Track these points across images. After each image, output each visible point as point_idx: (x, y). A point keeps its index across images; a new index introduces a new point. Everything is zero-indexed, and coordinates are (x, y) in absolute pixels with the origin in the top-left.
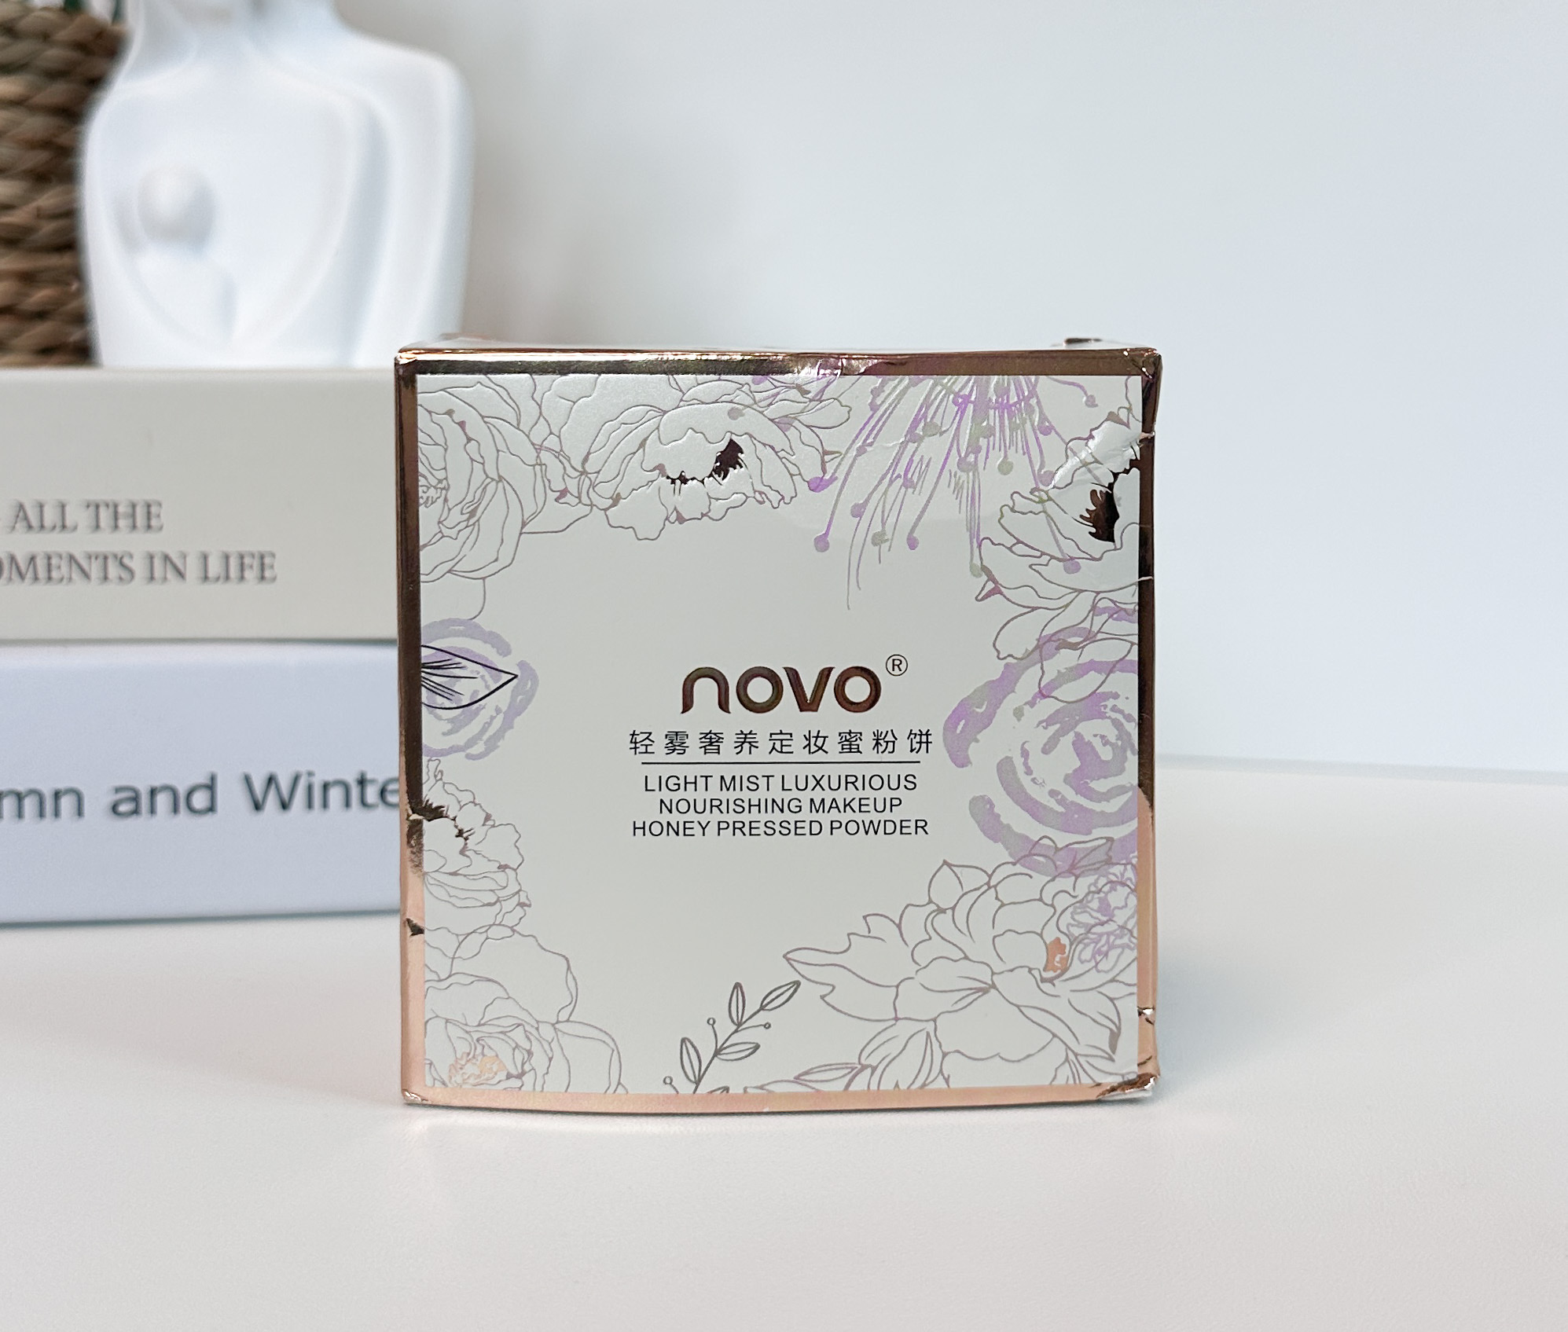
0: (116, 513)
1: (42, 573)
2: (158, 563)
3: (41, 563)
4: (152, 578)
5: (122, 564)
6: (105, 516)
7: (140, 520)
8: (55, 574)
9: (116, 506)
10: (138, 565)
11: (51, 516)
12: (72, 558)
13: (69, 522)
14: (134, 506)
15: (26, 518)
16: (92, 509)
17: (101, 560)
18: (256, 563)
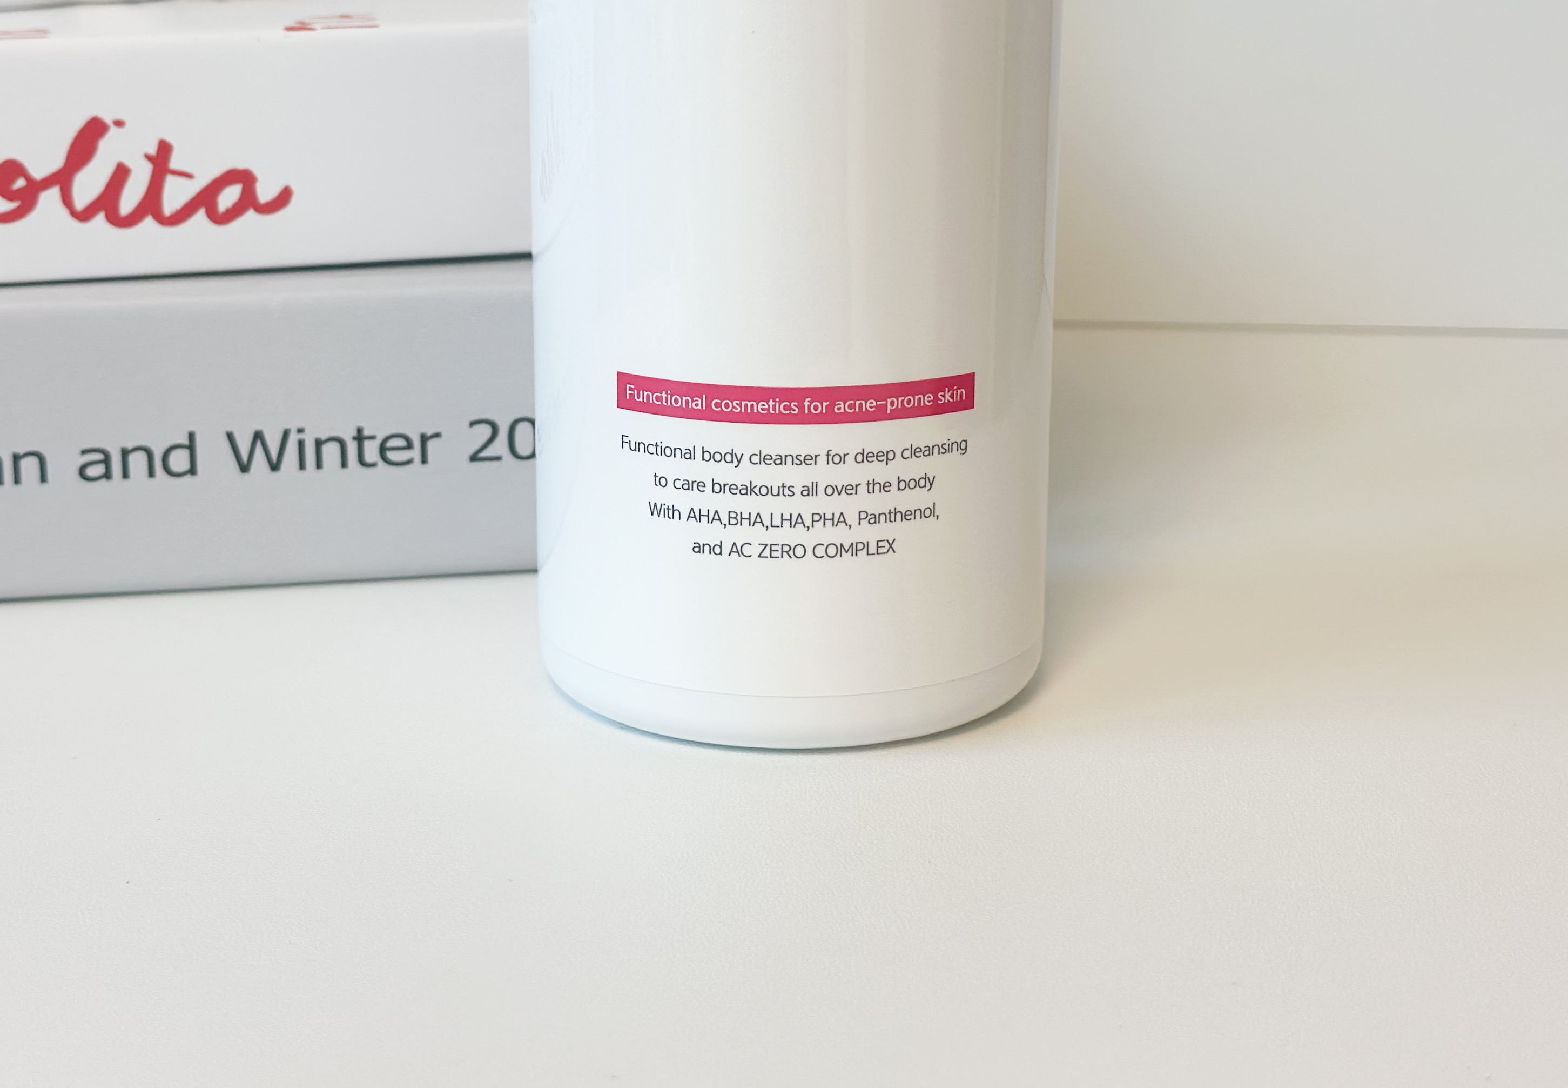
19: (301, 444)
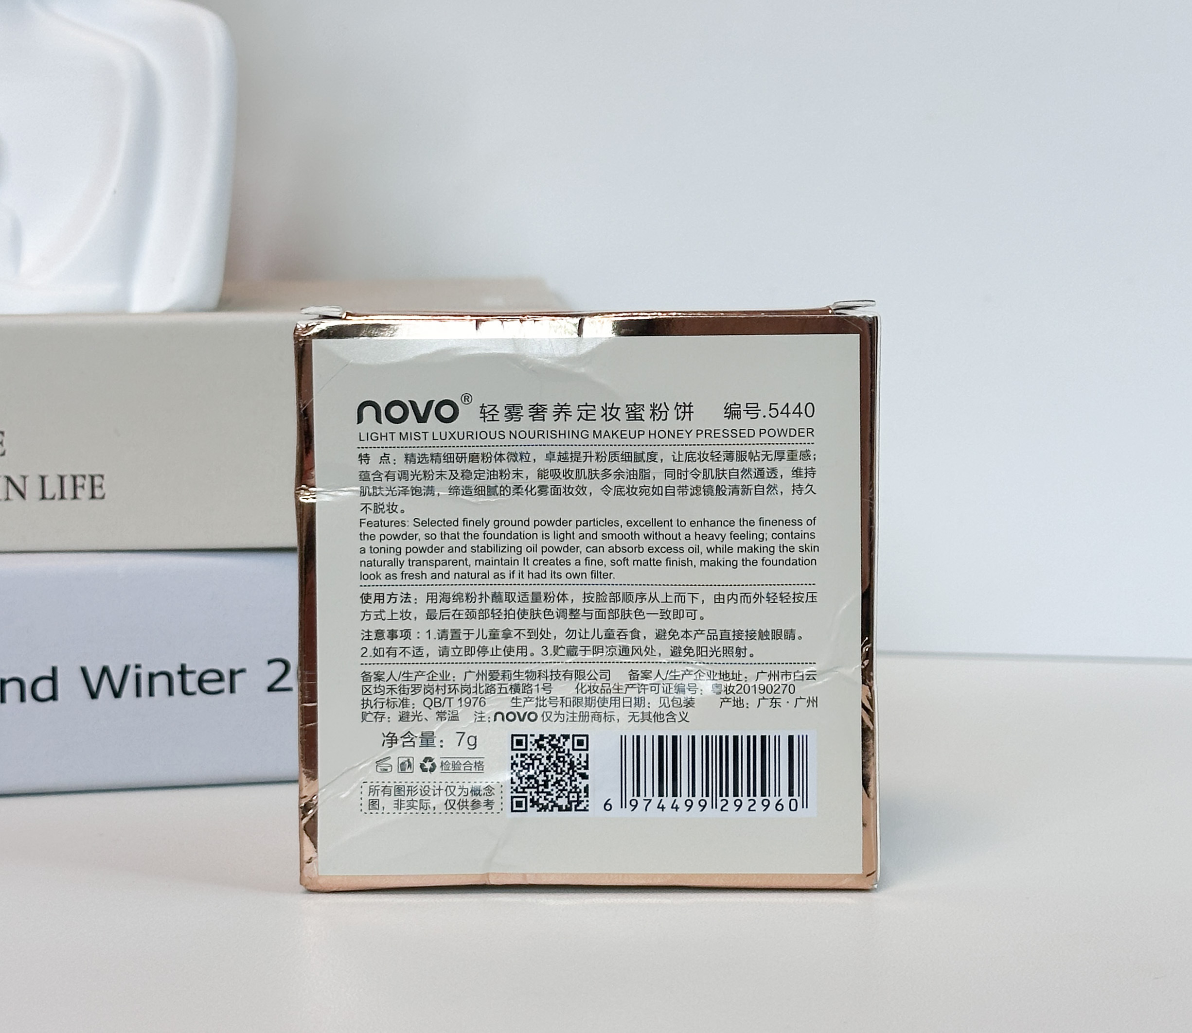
18: (87, 484)
19: (138, 676)
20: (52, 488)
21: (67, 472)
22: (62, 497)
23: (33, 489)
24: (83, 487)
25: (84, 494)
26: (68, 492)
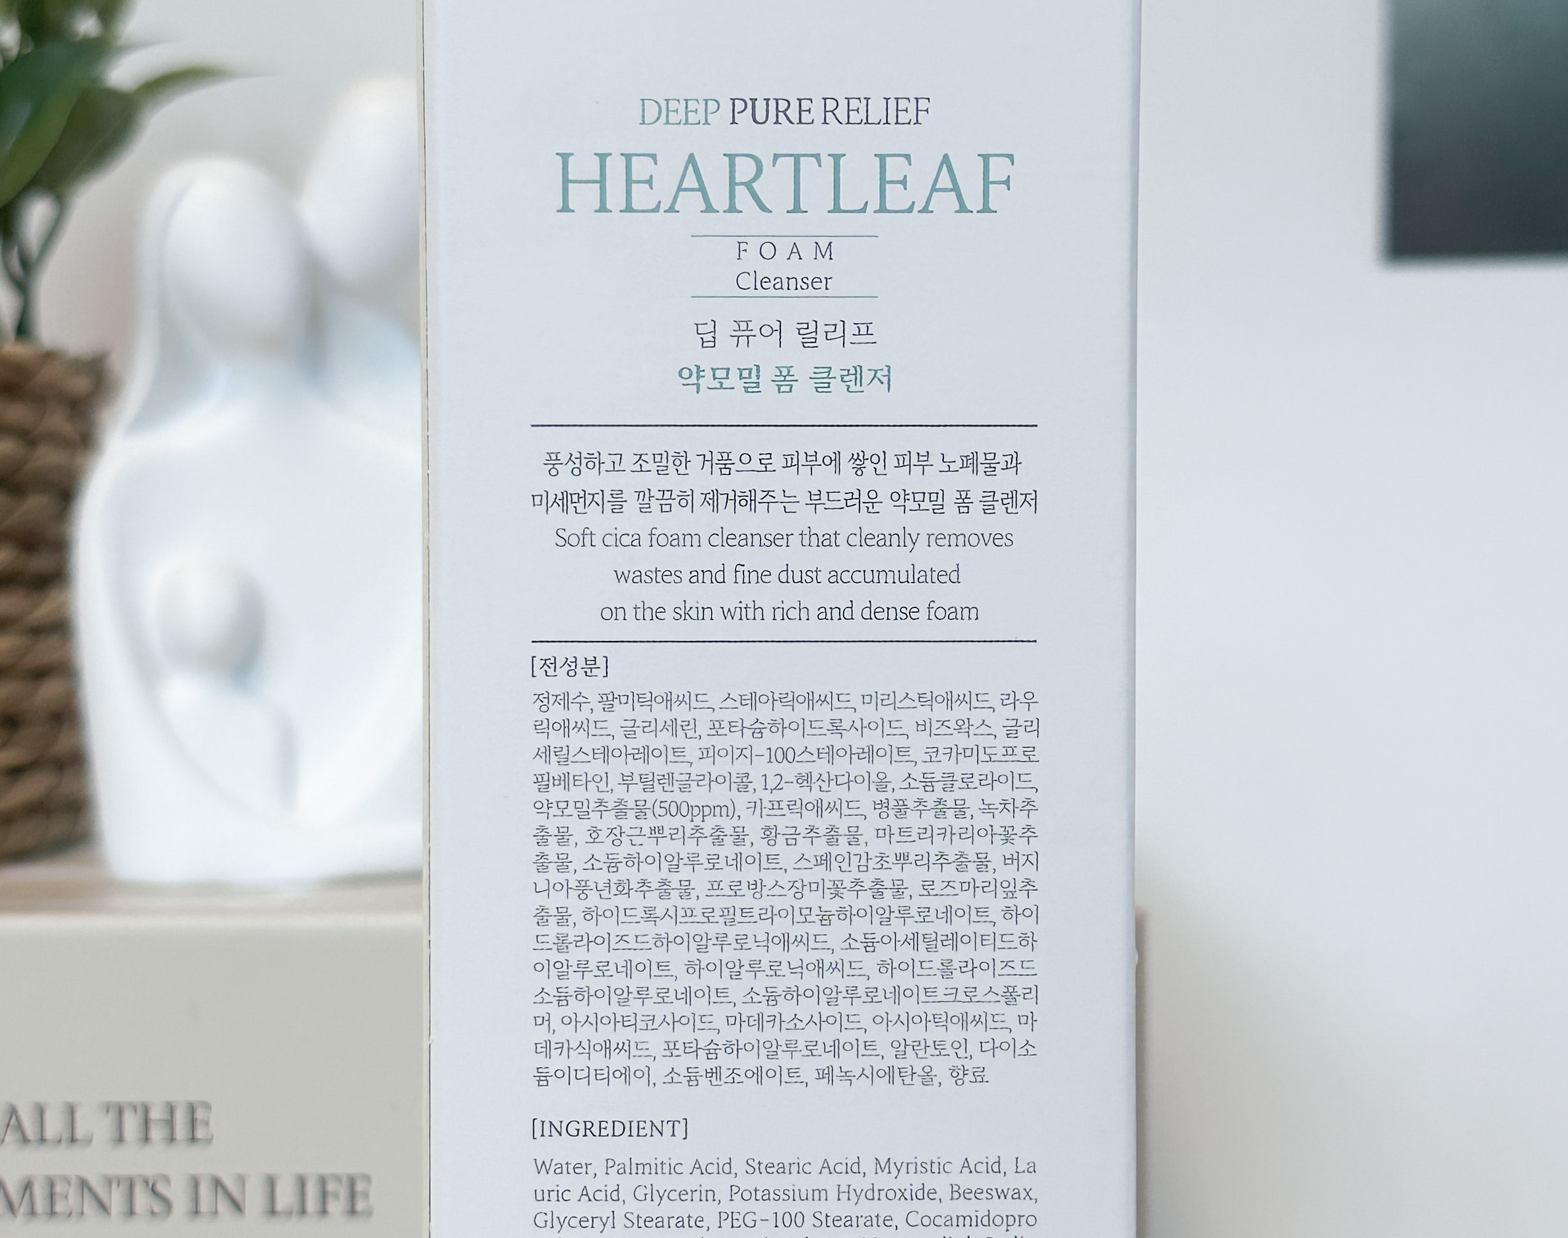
0: (146, 1122)
1: (41, 1205)
2: (205, 1191)
3: (39, 1192)
4: (196, 1212)
5: (154, 1191)
6: (131, 1124)
7: (181, 1131)
8: (59, 1208)
9: (146, 1111)
10: (177, 1193)
11: (54, 1125)
12: (84, 1184)
13: (79, 1134)
14: (171, 1109)
15: (20, 1127)
16: (112, 1115)
17: (124, 1186)
18: (343, 1192)
20: (286, 1197)
21: (312, 1169)
22: (303, 1211)
23: (254, 1199)
24: (337, 1196)
25: (336, 1207)
26: (312, 1204)
